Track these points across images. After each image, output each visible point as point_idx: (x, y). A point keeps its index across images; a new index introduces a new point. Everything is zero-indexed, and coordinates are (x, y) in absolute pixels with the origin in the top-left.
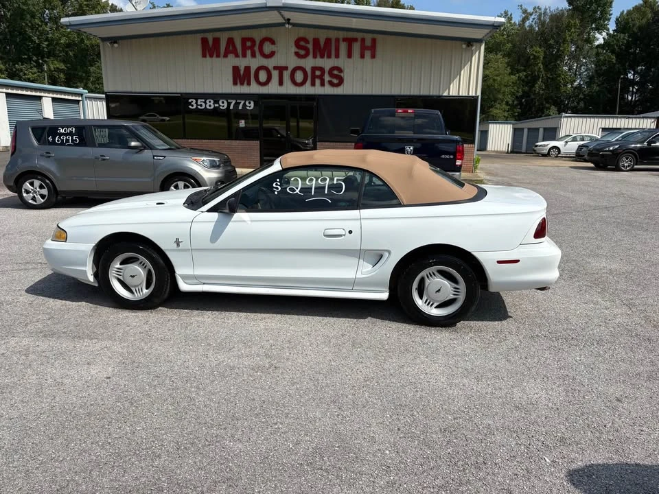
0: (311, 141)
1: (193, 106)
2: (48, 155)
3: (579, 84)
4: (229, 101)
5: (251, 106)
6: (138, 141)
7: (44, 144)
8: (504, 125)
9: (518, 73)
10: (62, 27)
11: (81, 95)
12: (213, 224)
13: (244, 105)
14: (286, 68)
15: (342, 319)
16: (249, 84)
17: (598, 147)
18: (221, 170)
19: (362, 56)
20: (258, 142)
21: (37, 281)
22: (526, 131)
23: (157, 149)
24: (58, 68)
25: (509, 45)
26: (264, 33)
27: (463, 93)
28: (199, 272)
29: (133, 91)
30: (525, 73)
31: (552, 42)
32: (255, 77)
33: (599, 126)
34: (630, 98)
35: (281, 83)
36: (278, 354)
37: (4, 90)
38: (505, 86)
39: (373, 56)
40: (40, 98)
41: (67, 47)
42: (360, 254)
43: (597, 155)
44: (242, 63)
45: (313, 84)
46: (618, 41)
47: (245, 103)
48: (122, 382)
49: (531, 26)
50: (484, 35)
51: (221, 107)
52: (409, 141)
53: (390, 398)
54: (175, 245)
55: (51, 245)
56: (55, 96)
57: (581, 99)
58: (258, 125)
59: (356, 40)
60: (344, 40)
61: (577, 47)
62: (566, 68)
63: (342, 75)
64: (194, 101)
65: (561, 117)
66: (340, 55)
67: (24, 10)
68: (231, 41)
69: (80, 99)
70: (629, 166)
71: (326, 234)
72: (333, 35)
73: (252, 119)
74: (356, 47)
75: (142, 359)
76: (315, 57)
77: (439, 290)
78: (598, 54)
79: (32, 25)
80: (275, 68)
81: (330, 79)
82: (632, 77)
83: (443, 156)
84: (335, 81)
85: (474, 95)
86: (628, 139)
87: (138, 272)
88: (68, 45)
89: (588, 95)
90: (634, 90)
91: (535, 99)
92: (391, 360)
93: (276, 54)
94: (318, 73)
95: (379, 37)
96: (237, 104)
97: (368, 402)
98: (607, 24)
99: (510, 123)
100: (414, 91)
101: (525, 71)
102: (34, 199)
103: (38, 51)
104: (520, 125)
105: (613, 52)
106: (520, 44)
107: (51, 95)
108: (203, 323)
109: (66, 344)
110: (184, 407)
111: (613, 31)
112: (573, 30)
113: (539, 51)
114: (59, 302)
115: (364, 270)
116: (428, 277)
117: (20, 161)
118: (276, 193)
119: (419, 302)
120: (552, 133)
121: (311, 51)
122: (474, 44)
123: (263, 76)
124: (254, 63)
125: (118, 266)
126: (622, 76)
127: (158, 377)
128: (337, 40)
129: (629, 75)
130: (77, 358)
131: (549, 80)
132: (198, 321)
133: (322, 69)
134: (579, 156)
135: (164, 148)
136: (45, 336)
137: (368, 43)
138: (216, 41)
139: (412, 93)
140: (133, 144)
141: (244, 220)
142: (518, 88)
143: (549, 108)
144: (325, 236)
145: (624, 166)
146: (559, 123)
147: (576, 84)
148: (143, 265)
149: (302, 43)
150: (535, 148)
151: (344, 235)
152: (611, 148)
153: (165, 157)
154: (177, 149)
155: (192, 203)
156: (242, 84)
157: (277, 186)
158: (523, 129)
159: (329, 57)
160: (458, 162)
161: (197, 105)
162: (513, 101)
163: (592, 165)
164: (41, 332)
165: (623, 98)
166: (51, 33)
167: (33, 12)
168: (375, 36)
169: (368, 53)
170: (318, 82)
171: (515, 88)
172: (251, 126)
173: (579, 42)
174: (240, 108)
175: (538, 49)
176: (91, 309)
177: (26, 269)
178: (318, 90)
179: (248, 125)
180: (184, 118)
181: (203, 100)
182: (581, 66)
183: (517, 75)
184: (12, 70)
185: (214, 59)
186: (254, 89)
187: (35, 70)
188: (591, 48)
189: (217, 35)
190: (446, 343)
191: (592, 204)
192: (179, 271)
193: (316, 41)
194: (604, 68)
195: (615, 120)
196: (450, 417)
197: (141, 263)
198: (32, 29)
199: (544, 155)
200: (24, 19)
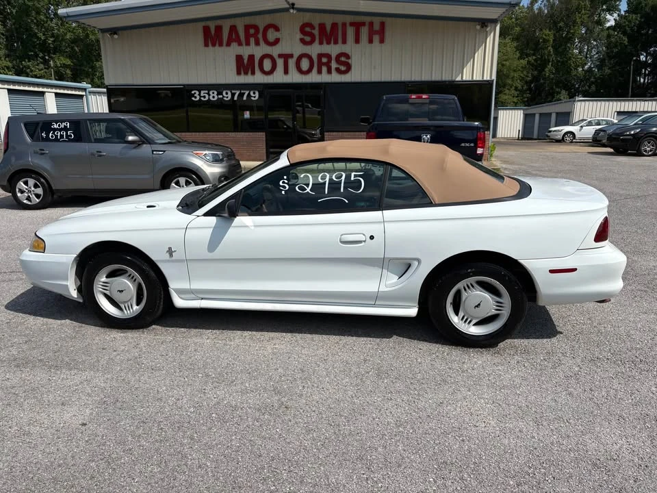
0: (318, 131)
1: (196, 97)
2: (43, 152)
3: (590, 67)
4: (233, 92)
5: (255, 96)
6: (136, 135)
7: (38, 140)
8: (513, 111)
9: (527, 57)
10: (67, 23)
11: (85, 90)
12: (212, 230)
13: (249, 95)
14: (291, 56)
15: (362, 339)
16: (253, 73)
17: (618, 131)
18: (224, 164)
19: (371, 41)
20: (264, 133)
21: (19, 294)
22: (537, 117)
23: (156, 143)
24: (64, 64)
25: (518, 29)
26: (268, 19)
27: (477, 77)
28: (196, 285)
29: (135, 83)
30: (534, 57)
31: (561, 24)
32: (259, 66)
33: (614, 110)
34: (642, 80)
35: (286, 72)
36: (289, 388)
37: (6, 86)
38: (515, 71)
39: (382, 41)
40: (42, 94)
41: (72, 43)
42: (383, 263)
43: (617, 139)
44: (246, 51)
45: (320, 72)
46: (630, 22)
47: (249, 94)
48: (100, 431)
49: (540, 9)
50: (499, 15)
51: (225, 99)
52: (426, 129)
53: (431, 453)
54: (168, 255)
55: (29, 256)
56: (58, 91)
57: (593, 83)
58: (262, 117)
59: (363, 24)
60: (352, 24)
61: (588, 29)
62: (576, 51)
63: (350, 61)
64: (197, 93)
65: (575, 101)
66: (347, 42)
67: (29, 6)
68: (233, 29)
69: (84, 93)
70: (651, 151)
71: (343, 240)
72: (339, 19)
73: (258, 110)
74: (364, 32)
75: (127, 397)
76: (321, 43)
77: (479, 304)
78: (609, 36)
79: (37, 21)
80: (280, 56)
81: (338, 66)
82: (644, 59)
83: (463, 145)
84: (343, 68)
85: (488, 79)
86: (650, 122)
87: (127, 285)
88: (75, 41)
89: (599, 78)
90: (647, 72)
91: (545, 83)
92: (426, 396)
93: (280, 42)
94: (324, 60)
95: (388, 20)
96: (241, 95)
97: (403, 458)
98: (618, 5)
99: (520, 109)
100: (425, 77)
101: (534, 55)
102: (28, 199)
103: (44, 47)
104: (531, 110)
105: (624, 33)
106: (529, 27)
107: (54, 90)
108: (202, 345)
109: (40, 376)
110: (173, 470)
111: (625, 12)
112: (583, 12)
113: (549, 34)
114: (40, 321)
115: (388, 282)
116: (465, 290)
117: (13, 159)
118: (283, 192)
119: (455, 319)
120: (565, 118)
121: (317, 37)
122: (489, 24)
123: (267, 65)
124: (258, 51)
125: (104, 279)
126: (635, 58)
127: (144, 422)
128: (344, 25)
129: (642, 57)
130: (51, 397)
131: (559, 64)
132: (195, 344)
133: (329, 56)
134: (596, 141)
135: (163, 142)
136: (18, 366)
137: (377, 27)
138: (219, 29)
139: (423, 79)
140: (131, 138)
141: (247, 225)
142: (528, 73)
143: (560, 93)
144: (342, 242)
145: (646, 151)
146: (573, 107)
147: (586, 67)
148: (132, 278)
149: (308, 29)
150: (549, 134)
151: (365, 241)
152: (632, 132)
153: (164, 151)
154: (178, 142)
155: (187, 205)
156: (246, 73)
157: (284, 184)
158: (534, 114)
159: (336, 42)
160: (480, 151)
161: (201, 97)
162: (522, 87)
163: (612, 150)
164: (15, 360)
165: (635, 81)
166: (57, 29)
167: (38, 8)
168: (384, 19)
169: (376, 38)
170: (324, 69)
171: (525, 73)
172: (256, 117)
173: (590, 23)
174: (245, 98)
175: (547, 32)
176: (74, 329)
177: (10, 280)
178: (325, 78)
179: (253, 117)
180: (187, 112)
181: (207, 92)
182: (592, 49)
183: (527, 59)
184: (19, 66)
185: (217, 47)
186: (259, 78)
187: (42, 66)
188: (602, 30)
189: (219, 22)
190: (489, 370)
191: (621, 192)
192: (173, 285)
193: (322, 27)
194: (615, 50)
195: (631, 103)
196: (511, 483)
197: (130, 276)
198: (38, 26)
199: (558, 141)
200: (29, 16)
